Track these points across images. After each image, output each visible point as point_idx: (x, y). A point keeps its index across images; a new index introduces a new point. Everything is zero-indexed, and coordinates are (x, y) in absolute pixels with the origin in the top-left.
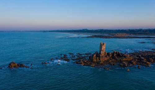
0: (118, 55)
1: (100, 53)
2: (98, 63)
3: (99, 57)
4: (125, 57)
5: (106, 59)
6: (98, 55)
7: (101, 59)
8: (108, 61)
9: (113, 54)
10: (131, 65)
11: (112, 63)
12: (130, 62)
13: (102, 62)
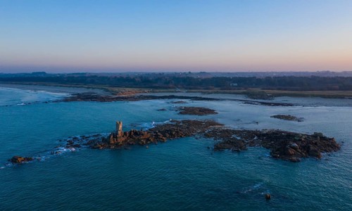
0: (136, 133)
1: (117, 134)
2: (117, 145)
3: (117, 138)
4: (143, 135)
5: (123, 139)
6: (115, 135)
7: (119, 140)
8: (126, 141)
9: (130, 132)
10: (149, 142)
11: (131, 143)
12: (148, 140)
13: (121, 143)
